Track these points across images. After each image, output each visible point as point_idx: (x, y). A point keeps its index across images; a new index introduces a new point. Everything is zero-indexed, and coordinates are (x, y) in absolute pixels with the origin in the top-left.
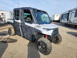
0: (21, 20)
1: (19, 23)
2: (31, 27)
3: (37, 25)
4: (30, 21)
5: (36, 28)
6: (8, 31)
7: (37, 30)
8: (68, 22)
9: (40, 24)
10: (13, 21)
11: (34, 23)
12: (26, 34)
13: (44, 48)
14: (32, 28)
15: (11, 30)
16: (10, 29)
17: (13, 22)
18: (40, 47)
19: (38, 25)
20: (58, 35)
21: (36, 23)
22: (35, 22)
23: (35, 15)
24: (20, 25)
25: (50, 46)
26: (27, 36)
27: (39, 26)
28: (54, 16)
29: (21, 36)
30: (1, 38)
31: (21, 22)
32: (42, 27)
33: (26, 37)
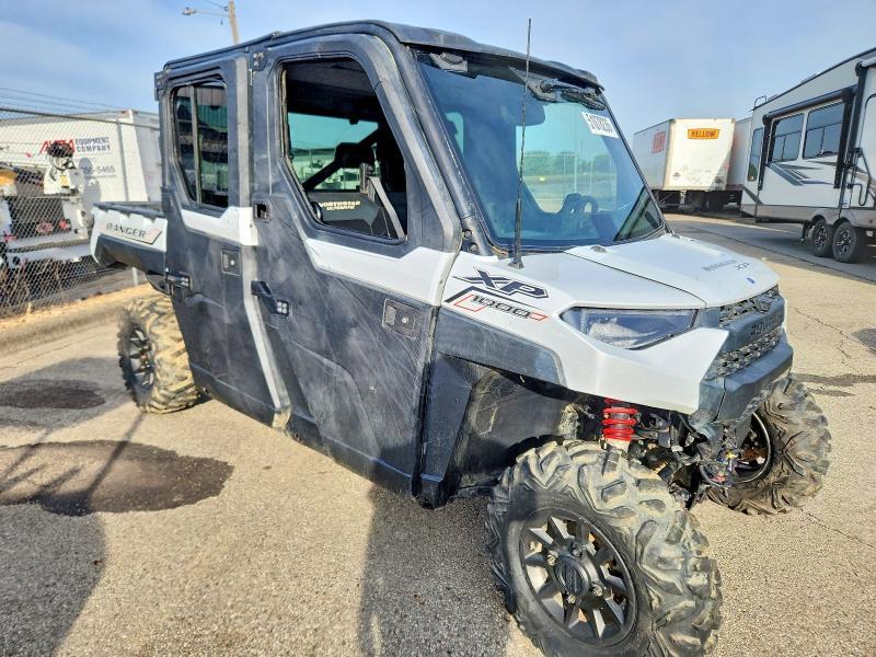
0: (261, 209)
1: (233, 250)
2: (395, 300)
3: (470, 263)
4: (370, 216)
5: (467, 308)
6: (113, 353)
7: (478, 332)
8: (852, 197)
9: (514, 249)
10: (163, 224)
11: (441, 246)
12: (336, 391)
13: (590, 603)
14: (413, 308)
15: (145, 346)
16: (133, 334)
17: (161, 245)
18: (538, 577)
19: (493, 264)
20: (779, 397)
21: (468, 245)
22: (449, 225)
23: (450, 128)
24: (250, 273)
25: (697, 580)
26: (351, 423)
27: (513, 275)
28: (661, 141)
29: (265, 416)
30: (38, 445)
31: (263, 232)
32: (560, 300)
33: (330, 429)
